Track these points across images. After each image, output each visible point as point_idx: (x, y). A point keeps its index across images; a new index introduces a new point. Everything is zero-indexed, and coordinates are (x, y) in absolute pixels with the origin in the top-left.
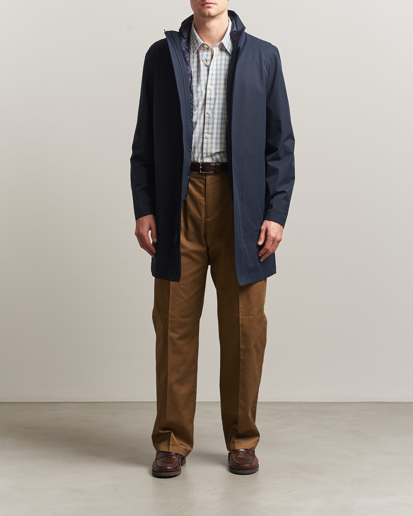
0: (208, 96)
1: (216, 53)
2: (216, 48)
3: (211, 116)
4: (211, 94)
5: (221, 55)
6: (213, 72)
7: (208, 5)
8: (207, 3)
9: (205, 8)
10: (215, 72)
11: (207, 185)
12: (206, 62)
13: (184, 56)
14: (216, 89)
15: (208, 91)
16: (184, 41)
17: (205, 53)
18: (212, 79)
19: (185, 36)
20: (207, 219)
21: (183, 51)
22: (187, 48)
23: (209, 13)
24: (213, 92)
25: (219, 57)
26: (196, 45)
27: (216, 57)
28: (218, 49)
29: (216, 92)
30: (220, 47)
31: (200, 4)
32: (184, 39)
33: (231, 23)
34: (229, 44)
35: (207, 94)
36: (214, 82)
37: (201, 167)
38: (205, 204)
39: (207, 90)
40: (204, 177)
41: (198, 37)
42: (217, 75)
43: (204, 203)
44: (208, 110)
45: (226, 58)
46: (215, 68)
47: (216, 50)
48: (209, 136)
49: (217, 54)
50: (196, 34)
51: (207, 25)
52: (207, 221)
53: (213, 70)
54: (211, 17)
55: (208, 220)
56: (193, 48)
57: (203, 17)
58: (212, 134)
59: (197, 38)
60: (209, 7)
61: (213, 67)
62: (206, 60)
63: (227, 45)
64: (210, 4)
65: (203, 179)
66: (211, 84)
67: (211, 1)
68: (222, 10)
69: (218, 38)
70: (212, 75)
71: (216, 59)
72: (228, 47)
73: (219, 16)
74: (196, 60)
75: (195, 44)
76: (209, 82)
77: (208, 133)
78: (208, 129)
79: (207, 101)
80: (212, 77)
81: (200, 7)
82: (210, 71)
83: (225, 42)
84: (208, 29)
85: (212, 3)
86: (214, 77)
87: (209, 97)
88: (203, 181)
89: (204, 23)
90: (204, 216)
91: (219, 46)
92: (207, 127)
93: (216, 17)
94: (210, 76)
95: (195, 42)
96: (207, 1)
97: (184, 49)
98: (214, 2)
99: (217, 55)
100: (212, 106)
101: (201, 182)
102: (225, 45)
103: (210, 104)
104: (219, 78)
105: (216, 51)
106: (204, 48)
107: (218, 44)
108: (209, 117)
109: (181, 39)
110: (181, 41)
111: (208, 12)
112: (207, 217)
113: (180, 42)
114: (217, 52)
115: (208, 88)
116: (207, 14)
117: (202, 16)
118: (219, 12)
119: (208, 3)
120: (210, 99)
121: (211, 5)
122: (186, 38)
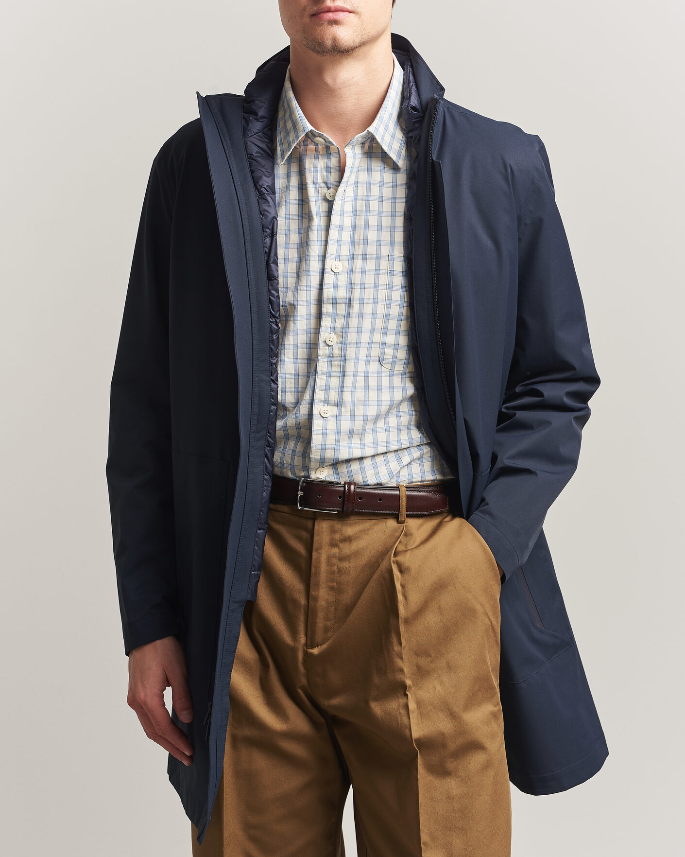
0: (328, 293)
1: (354, 164)
2: (353, 148)
3: (336, 352)
4: (336, 286)
5: (370, 169)
6: (342, 220)
7: (331, 15)
8: (329, 10)
9: (321, 25)
10: (348, 221)
11: (314, 548)
12: (325, 190)
13: (252, 172)
14: (351, 271)
15: (329, 279)
16: (257, 126)
17: (322, 163)
18: (339, 242)
19: (261, 113)
20: (312, 647)
21: (250, 157)
22: (264, 146)
23: (335, 40)
24: (343, 279)
25: (363, 177)
26: (292, 136)
27: (353, 176)
28: (358, 151)
29: (351, 279)
30: (367, 145)
31: (307, 14)
32: (257, 120)
33: (399, 72)
34: (393, 136)
35: (325, 286)
36: (345, 251)
37: (300, 493)
38: (306, 602)
39: (326, 275)
40: (309, 524)
41: (299, 113)
42: (354, 228)
43: (303, 601)
44: (327, 334)
45: (382, 177)
46: (349, 207)
47: (353, 156)
48: (332, 411)
49: (357, 165)
50: (295, 103)
51: (329, 79)
52: (312, 654)
53: (342, 214)
54: (341, 52)
55: (316, 651)
56: (282, 143)
57: (318, 52)
58: (339, 404)
59: (295, 116)
60: (335, 22)
61: (342, 206)
62: (326, 183)
63: (388, 138)
64: (337, 13)
65: (306, 529)
66: (338, 257)
67: (339, 3)
68: (373, 32)
69: (358, 117)
70: (341, 228)
71: (352, 180)
72: (390, 146)
73: (364, 49)
74: (294, 194)
75: (288, 134)
76: (332, 249)
77: (326, 402)
78: (327, 389)
79: (327, 308)
80: (340, 236)
81: (307, 20)
82: (333, 217)
83: (381, 130)
84: (331, 92)
85: (342, 10)
86: (347, 236)
87: (331, 295)
88: (305, 534)
89: (320, 71)
90: (303, 640)
91: (363, 144)
92: (324, 383)
93: (355, 54)
94: (333, 233)
95: (289, 125)
96: (329, 3)
97: (254, 150)
98: (349, 7)
99: (355, 170)
100: (340, 322)
101: (300, 538)
102: (379, 140)
103: (334, 316)
104: (362, 238)
105: (355, 158)
106: (316, 144)
107: (359, 136)
108: (331, 356)
109: (247, 121)
110: (248, 125)
111: (331, 37)
112: (310, 643)
113: (245, 130)
114: (357, 161)
115: (327, 267)
116: (329, 43)
117: (313, 50)
118: (365, 38)
119: (333, 9)
120: (335, 301)
121: (340, 16)
122: (262, 117)
